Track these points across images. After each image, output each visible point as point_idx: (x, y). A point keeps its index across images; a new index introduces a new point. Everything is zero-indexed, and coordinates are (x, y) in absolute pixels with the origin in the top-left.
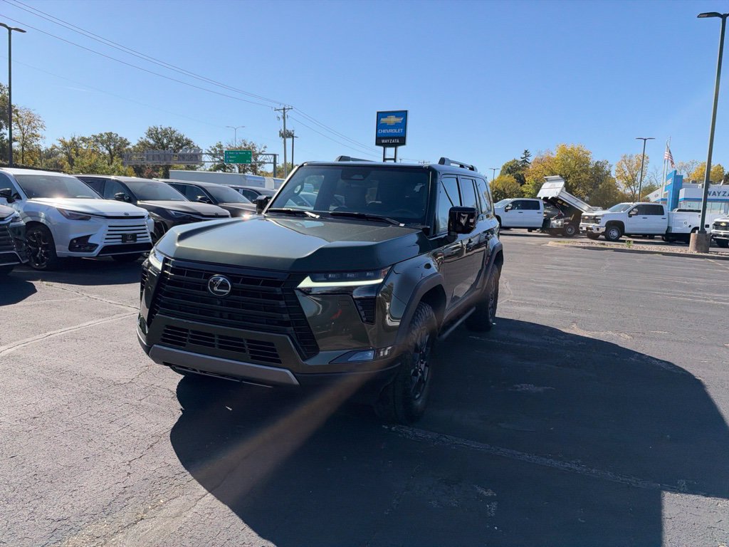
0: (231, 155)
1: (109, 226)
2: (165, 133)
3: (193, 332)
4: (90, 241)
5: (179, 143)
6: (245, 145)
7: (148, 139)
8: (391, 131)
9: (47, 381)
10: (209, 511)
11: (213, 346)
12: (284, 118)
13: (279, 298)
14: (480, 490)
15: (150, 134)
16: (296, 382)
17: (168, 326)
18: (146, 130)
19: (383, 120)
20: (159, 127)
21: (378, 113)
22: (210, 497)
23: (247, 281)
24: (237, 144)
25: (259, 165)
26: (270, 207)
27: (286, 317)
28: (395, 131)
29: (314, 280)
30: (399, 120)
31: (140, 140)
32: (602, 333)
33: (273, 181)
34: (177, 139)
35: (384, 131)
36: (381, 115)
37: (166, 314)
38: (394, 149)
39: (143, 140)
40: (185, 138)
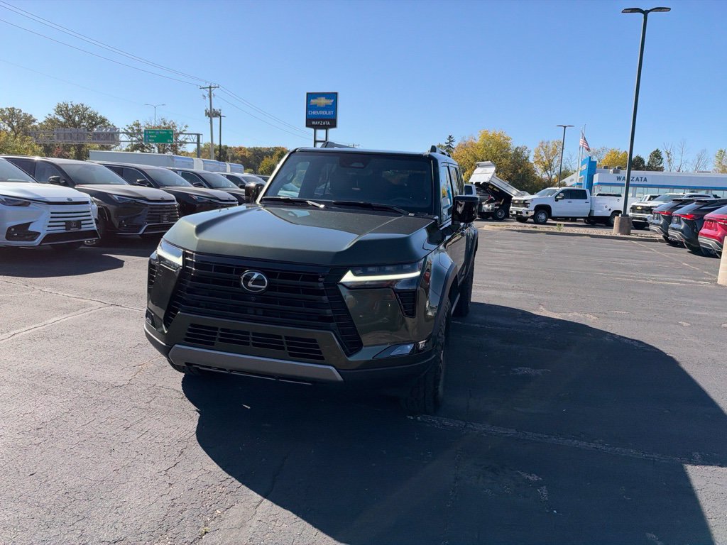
0: (152, 134)
1: (52, 213)
2: (76, 110)
3: (222, 330)
4: (31, 229)
5: (93, 121)
6: (165, 124)
7: (57, 116)
8: (322, 113)
9: (35, 387)
10: (273, 518)
11: (248, 344)
12: (210, 97)
13: (321, 293)
14: (526, 476)
15: (59, 111)
16: (340, 378)
17: (192, 325)
18: (55, 106)
19: (313, 102)
20: (69, 104)
21: (307, 94)
22: (267, 503)
23: (285, 276)
24: (155, 123)
25: (180, 145)
26: (264, 195)
27: (329, 312)
28: (326, 113)
29: (355, 274)
30: (330, 102)
31: (48, 116)
32: (570, 315)
33: (202, 163)
34: (90, 117)
35: (314, 113)
36: (310, 96)
37: (190, 312)
38: (324, 131)
39: (51, 117)
40: (98, 116)
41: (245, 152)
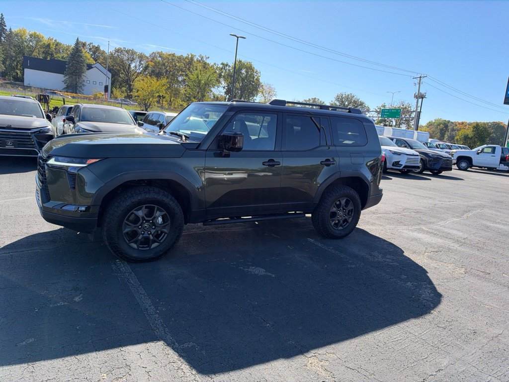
0: (386, 112)
2: (347, 98)
5: (356, 104)
6: (403, 105)
7: (335, 102)
12: (420, 84)
15: (337, 99)
20: (344, 94)
24: (396, 105)
25: (411, 120)
29: (55, 161)
31: (331, 102)
34: (355, 101)
39: (333, 102)
40: (360, 101)
41: (466, 126)
